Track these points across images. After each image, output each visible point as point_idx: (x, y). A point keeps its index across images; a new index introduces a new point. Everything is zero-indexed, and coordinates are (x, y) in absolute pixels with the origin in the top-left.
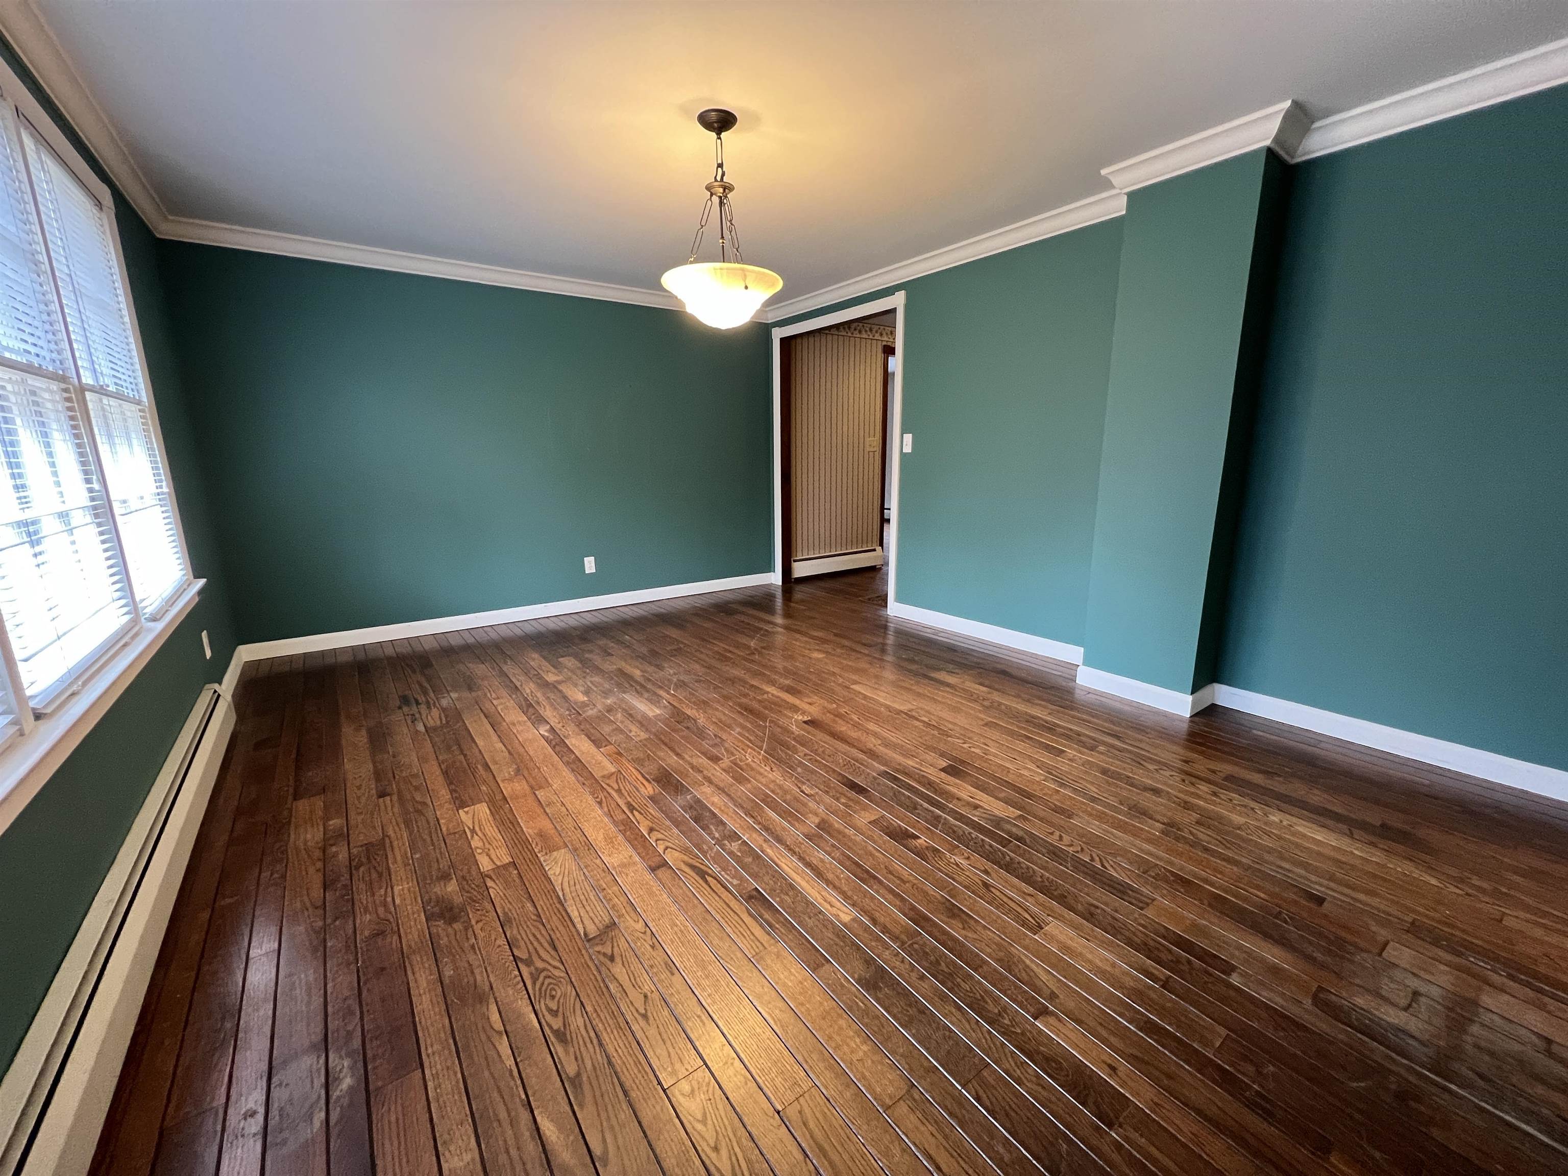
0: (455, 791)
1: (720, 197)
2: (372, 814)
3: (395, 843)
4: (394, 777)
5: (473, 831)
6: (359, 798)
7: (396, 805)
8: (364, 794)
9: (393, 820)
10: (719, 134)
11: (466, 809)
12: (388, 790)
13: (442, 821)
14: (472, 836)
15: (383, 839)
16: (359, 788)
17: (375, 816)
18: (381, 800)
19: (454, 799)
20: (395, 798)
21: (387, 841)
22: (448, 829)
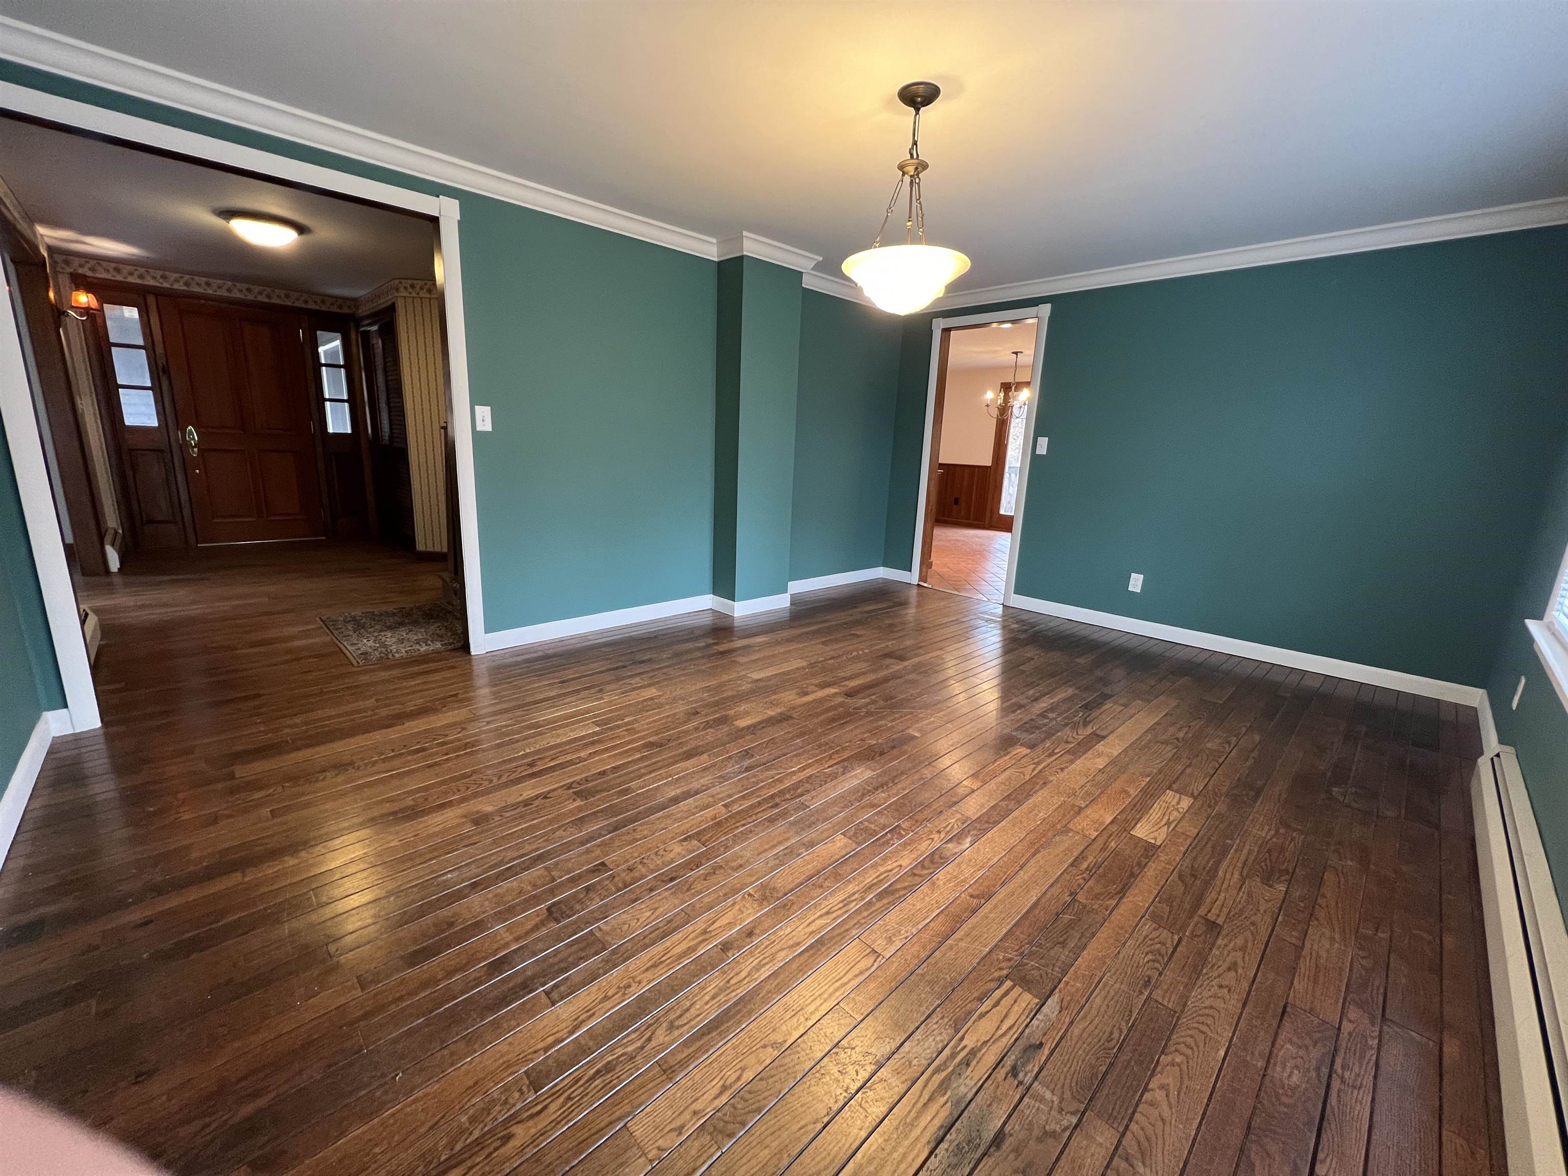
0: (1139, 864)
1: (911, 176)
2: (1241, 911)
3: (1240, 864)
4: (1180, 940)
5: (1168, 823)
6: (1243, 949)
7: (1208, 900)
8: (1234, 949)
9: (1225, 886)
10: (917, 110)
11: (1153, 841)
12: (1202, 928)
13: (1183, 849)
14: (1173, 821)
15: (1248, 876)
16: (1233, 967)
17: (1240, 906)
18: (1220, 921)
19: (1149, 857)
20: (1202, 911)
21: (1244, 874)
22: (1185, 840)
